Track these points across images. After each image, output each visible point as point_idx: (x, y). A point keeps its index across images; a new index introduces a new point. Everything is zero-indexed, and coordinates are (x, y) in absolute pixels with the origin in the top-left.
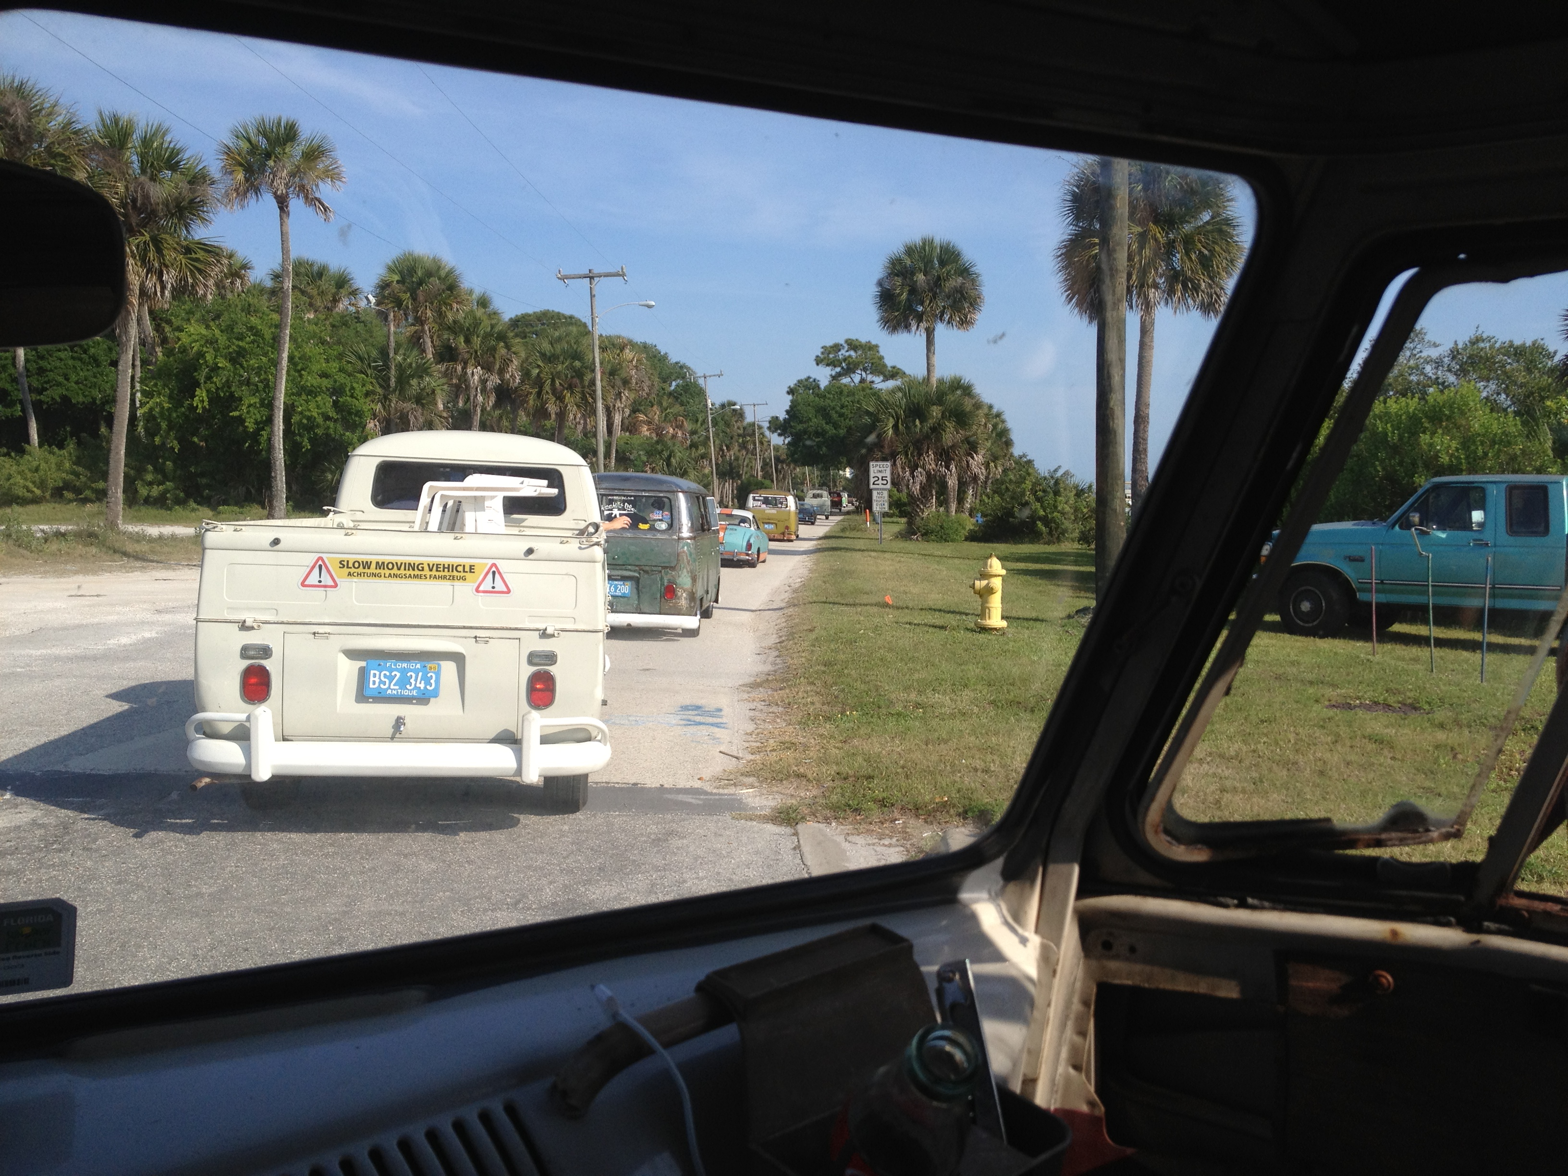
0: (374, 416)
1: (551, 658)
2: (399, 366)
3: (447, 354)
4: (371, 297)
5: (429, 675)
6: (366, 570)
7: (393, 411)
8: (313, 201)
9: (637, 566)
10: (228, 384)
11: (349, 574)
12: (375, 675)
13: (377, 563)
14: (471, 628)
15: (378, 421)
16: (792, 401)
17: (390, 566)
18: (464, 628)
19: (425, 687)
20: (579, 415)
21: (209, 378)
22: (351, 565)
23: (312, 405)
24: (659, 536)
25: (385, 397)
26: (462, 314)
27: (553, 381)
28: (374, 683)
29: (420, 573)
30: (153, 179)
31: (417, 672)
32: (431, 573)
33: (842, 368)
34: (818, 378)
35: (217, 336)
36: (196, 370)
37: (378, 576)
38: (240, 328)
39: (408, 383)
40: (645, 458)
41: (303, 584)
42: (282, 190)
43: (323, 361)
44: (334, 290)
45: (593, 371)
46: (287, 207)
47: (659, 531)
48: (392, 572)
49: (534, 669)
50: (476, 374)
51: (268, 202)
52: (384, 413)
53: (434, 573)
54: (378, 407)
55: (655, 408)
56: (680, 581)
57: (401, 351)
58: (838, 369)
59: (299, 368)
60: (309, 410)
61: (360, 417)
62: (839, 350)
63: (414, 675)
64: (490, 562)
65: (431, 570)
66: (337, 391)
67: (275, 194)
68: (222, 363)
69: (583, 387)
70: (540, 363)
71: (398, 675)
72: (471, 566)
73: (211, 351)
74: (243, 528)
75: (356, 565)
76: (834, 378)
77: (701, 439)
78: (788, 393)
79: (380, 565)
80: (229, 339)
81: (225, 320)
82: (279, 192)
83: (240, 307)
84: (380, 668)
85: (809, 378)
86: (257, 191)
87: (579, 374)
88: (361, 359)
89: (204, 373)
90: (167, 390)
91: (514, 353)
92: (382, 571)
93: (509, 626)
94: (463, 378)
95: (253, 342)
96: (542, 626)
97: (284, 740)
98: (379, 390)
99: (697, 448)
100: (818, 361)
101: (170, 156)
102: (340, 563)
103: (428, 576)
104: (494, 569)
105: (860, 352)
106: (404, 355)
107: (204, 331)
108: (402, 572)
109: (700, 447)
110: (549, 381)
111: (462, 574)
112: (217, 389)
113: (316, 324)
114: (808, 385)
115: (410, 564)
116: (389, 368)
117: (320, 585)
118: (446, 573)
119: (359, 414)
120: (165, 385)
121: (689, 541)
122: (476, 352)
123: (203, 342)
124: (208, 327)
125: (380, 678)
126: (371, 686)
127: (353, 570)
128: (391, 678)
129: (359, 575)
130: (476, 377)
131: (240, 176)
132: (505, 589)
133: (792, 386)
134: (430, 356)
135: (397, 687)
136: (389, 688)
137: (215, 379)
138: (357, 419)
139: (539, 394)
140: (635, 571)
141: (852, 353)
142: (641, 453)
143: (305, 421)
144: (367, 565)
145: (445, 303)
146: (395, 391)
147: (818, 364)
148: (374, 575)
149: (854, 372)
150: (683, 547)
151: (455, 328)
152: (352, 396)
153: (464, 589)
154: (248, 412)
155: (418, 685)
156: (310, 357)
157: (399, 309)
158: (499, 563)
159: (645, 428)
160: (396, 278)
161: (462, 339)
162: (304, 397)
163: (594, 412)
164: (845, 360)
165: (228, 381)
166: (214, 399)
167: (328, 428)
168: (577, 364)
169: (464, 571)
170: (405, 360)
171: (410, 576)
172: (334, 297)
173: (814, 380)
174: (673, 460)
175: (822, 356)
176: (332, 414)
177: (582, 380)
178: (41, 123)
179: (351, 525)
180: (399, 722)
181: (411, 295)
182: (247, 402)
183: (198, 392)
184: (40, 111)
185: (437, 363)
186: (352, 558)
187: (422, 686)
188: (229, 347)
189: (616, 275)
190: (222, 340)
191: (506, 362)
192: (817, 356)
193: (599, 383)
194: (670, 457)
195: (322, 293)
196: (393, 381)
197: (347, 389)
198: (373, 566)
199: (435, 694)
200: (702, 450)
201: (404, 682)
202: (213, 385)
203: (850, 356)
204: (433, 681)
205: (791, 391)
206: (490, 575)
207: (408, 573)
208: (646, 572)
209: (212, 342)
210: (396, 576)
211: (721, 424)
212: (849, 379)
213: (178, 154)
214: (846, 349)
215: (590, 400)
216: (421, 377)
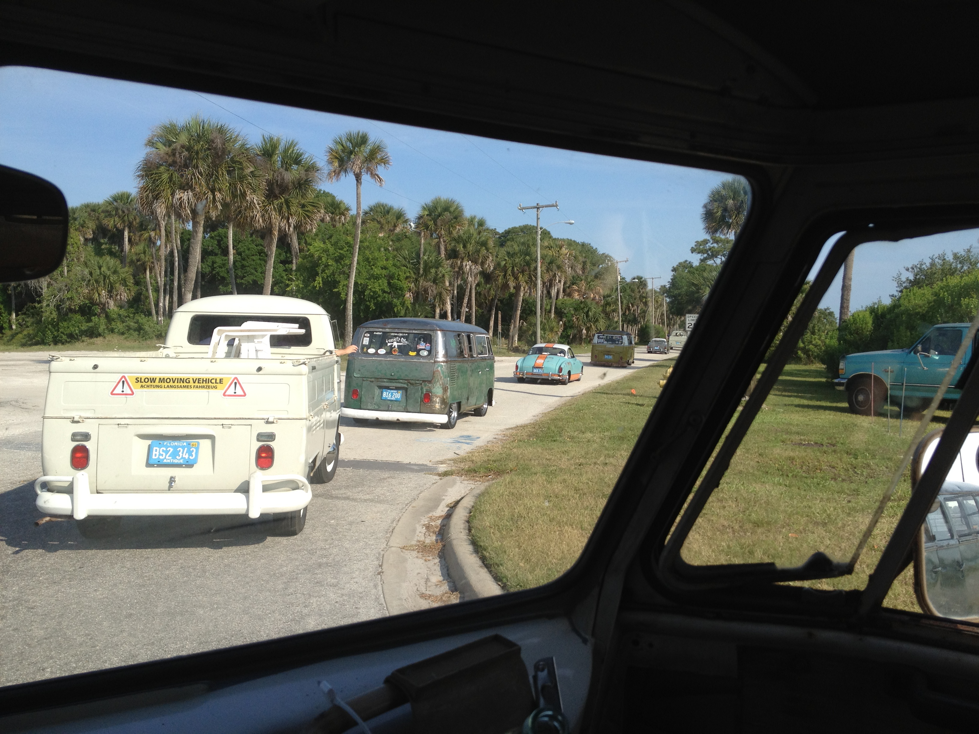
0: (410, 290)
1: (271, 437)
2: (425, 263)
3: (453, 254)
4: (412, 224)
5: (191, 450)
6: (153, 384)
7: (420, 287)
8: (374, 175)
9: (406, 380)
10: (333, 274)
11: (142, 386)
12: (156, 450)
13: (160, 379)
14: (219, 419)
15: (412, 293)
16: (674, 275)
17: (168, 381)
18: (215, 419)
19: (189, 458)
20: (527, 288)
21: (323, 271)
22: (143, 380)
23: (376, 285)
24: (422, 360)
25: (416, 280)
26: (461, 232)
27: (513, 268)
28: (156, 455)
29: (187, 384)
30: (287, 170)
31: (183, 448)
32: (194, 384)
33: (708, 254)
34: (692, 261)
35: (329, 248)
36: (317, 266)
37: (160, 387)
38: (342, 243)
39: (429, 271)
40: (573, 312)
41: (112, 393)
42: (357, 171)
43: (384, 260)
44: (395, 220)
45: (536, 262)
46: (360, 179)
47: (422, 356)
48: (169, 384)
49: (261, 444)
50: (468, 265)
51: (351, 177)
52: (415, 289)
53: (196, 384)
54: (412, 285)
55: (583, 282)
56: (434, 390)
57: (427, 254)
58: (705, 255)
59: (371, 264)
60: (375, 288)
61: (402, 291)
62: (707, 243)
63: (182, 450)
64: (234, 376)
65: (194, 382)
66: (390, 277)
67: (354, 172)
68: (331, 262)
69: (530, 271)
70: (507, 258)
71: (172, 450)
72: (220, 379)
73: (325, 256)
74: (75, 358)
75: (146, 380)
76: (702, 261)
77: (613, 300)
78: (673, 271)
79: (162, 380)
80: (335, 249)
81: (333, 240)
82: (356, 172)
83: (342, 231)
84: (160, 446)
85: (686, 261)
86: (346, 171)
87: (528, 264)
88: (404, 258)
89: (321, 268)
90: (302, 277)
91: (491, 253)
92: (163, 384)
93: (244, 417)
94: (461, 268)
95: (347, 251)
96: (266, 417)
97: (98, 493)
98: (413, 275)
99: (610, 306)
100: (693, 250)
101: (296, 157)
102: (136, 379)
103: (193, 387)
104: (236, 381)
105: (720, 245)
106: (429, 255)
107: (322, 246)
108: (176, 384)
109: (612, 305)
110: (511, 268)
111: (215, 385)
112: (327, 277)
113: (383, 240)
114: (686, 265)
115: (181, 379)
116: (419, 263)
117: (123, 394)
118: (204, 384)
119: (401, 289)
120: (301, 275)
121: (442, 364)
122: (469, 253)
123: (321, 251)
124: (324, 243)
125: (159, 452)
126: (154, 457)
127: (144, 384)
128: (167, 452)
129: (148, 386)
130: (468, 267)
131: (336, 164)
132: (243, 394)
133: (675, 266)
134: (443, 256)
135: (170, 458)
136: (165, 458)
137: (326, 271)
138: (400, 292)
139: (505, 276)
140: (405, 383)
141: (715, 245)
142: (571, 309)
143: (372, 294)
144: (153, 380)
145: (452, 226)
146: (422, 276)
147: (692, 253)
148: (158, 386)
149: (716, 257)
150: (438, 368)
151: (458, 240)
152: (398, 280)
153: (216, 394)
154: (343, 289)
155: (184, 456)
156: (377, 258)
157: (427, 230)
158: (239, 377)
159: (577, 294)
160: (427, 213)
161: (461, 246)
162: (372, 280)
163: (535, 285)
164: (710, 249)
165: (333, 272)
166: (325, 282)
167: (385, 297)
168: (528, 258)
169: (216, 383)
170: (428, 258)
171: (181, 387)
172: (395, 224)
173: (690, 263)
174: (590, 313)
175: (695, 248)
176: (387, 289)
177: (529, 268)
178: (229, 146)
179: (175, 355)
180: (172, 480)
181: (434, 222)
182: (343, 283)
183: (317, 278)
184: (229, 140)
185: (447, 260)
186: (144, 376)
187: (187, 457)
188: (335, 253)
189: (553, 206)
190: (332, 250)
191: (485, 258)
192: (692, 248)
193: (539, 269)
194: (588, 311)
195: (388, 222)
196: (421, 272)
197: (396, 276)
198: (157, 380)
199: (195, 461)
200: (613, 307)
201: (175, 454)
202: (325, 275)
203: (713, 247)
204: (194, 454)
205: (674, 270)
206: (233, 385)
207: (179, 384)
208: (412, 384)
209: (326, 251)
210: (171, 387)
211: (628, 291)
212: (712, 262)
213: (301, 156)
214: (711, 242)
215: (534, 279)
216: (437, 268)
